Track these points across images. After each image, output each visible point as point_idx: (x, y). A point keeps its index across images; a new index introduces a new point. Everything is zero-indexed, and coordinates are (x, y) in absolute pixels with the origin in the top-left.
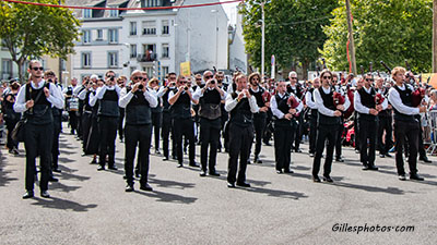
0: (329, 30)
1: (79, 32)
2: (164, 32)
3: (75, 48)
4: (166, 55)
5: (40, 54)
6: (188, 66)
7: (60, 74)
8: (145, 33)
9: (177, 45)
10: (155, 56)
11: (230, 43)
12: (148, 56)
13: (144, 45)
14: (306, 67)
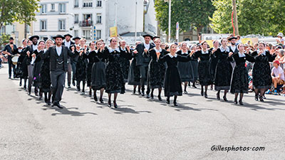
0: (217, 4)
1: (39, 5)
2: (98, 5)
3: (36, 17)
4: (99, 22)
5: (12, 21)
6: (115, 29)
7: (26, 35)
8: (84, 6)
9: (107, 15)
10: (92, 22)
11: (145, 13)
12: (87, 22)
13: (84, 15)
14: (199, 30)
